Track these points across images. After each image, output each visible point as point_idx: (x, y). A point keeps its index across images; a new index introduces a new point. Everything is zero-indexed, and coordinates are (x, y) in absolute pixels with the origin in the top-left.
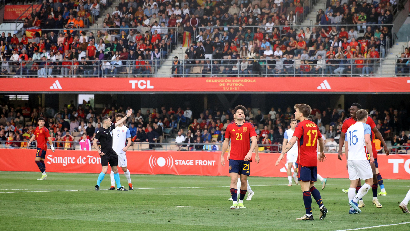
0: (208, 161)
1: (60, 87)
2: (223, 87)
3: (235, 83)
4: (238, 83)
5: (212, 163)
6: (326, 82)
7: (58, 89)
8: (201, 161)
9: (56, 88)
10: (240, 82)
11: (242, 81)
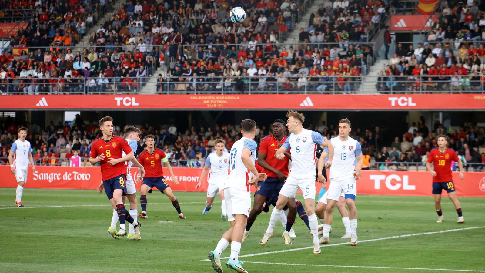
0: (193, 177)
1: (46, 105)
2: (207, 104)
3: (219, 100)
4: (222, 100)
5: (196, 179)
6: (308, 99)
7: (44, 106)
8: (186, 177)
9: (42, 105)
10: (224, 99)
11: (226, 98)
